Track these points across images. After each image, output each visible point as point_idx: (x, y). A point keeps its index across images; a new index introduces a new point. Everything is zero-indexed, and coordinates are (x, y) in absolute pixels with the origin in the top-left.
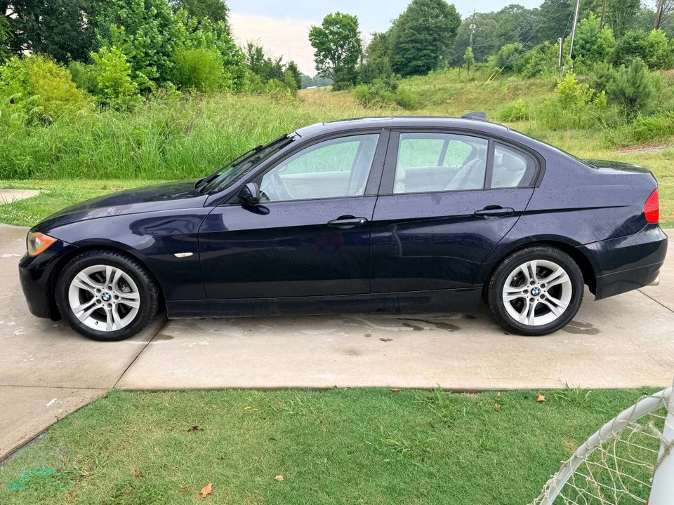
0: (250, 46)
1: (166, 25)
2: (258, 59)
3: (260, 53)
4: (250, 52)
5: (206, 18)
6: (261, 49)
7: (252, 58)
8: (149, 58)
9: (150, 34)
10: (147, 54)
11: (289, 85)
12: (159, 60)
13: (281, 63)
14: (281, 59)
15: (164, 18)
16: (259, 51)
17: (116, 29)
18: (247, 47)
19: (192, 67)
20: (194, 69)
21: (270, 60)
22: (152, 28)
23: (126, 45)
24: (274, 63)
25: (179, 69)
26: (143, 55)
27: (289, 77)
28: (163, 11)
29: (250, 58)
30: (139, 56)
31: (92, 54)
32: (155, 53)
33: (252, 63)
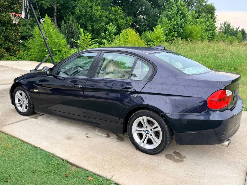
0: (225, 23)
1: (184, 17)
2: (228, 28)
3: (229, 26)
4: (225, 26)
5: (203, 13)
6: (230, 24)
7: (225, 28)
8: (174, 29)
9: (177, 20)
10: (174, 27)
11: (239, 38)
12: (179, 30)
13: (238, 30)
14: (238, 28)
15: (184, 15)
16: (229, 25)
17: (165, 19)
18: (223, 23)
19: (190, 32)
20: (191, 33)
21: (233, 28)
22: (178, 18)
23: (167, 25)
24: (235, 29)
25: (186, 33)
26: (172, 28)
27: (240, 35)
28: (184, 12)
29: (224, 28)
30: (171, 28)
31: (154, 28)
32: (177, 27)
33: (225, 30)
